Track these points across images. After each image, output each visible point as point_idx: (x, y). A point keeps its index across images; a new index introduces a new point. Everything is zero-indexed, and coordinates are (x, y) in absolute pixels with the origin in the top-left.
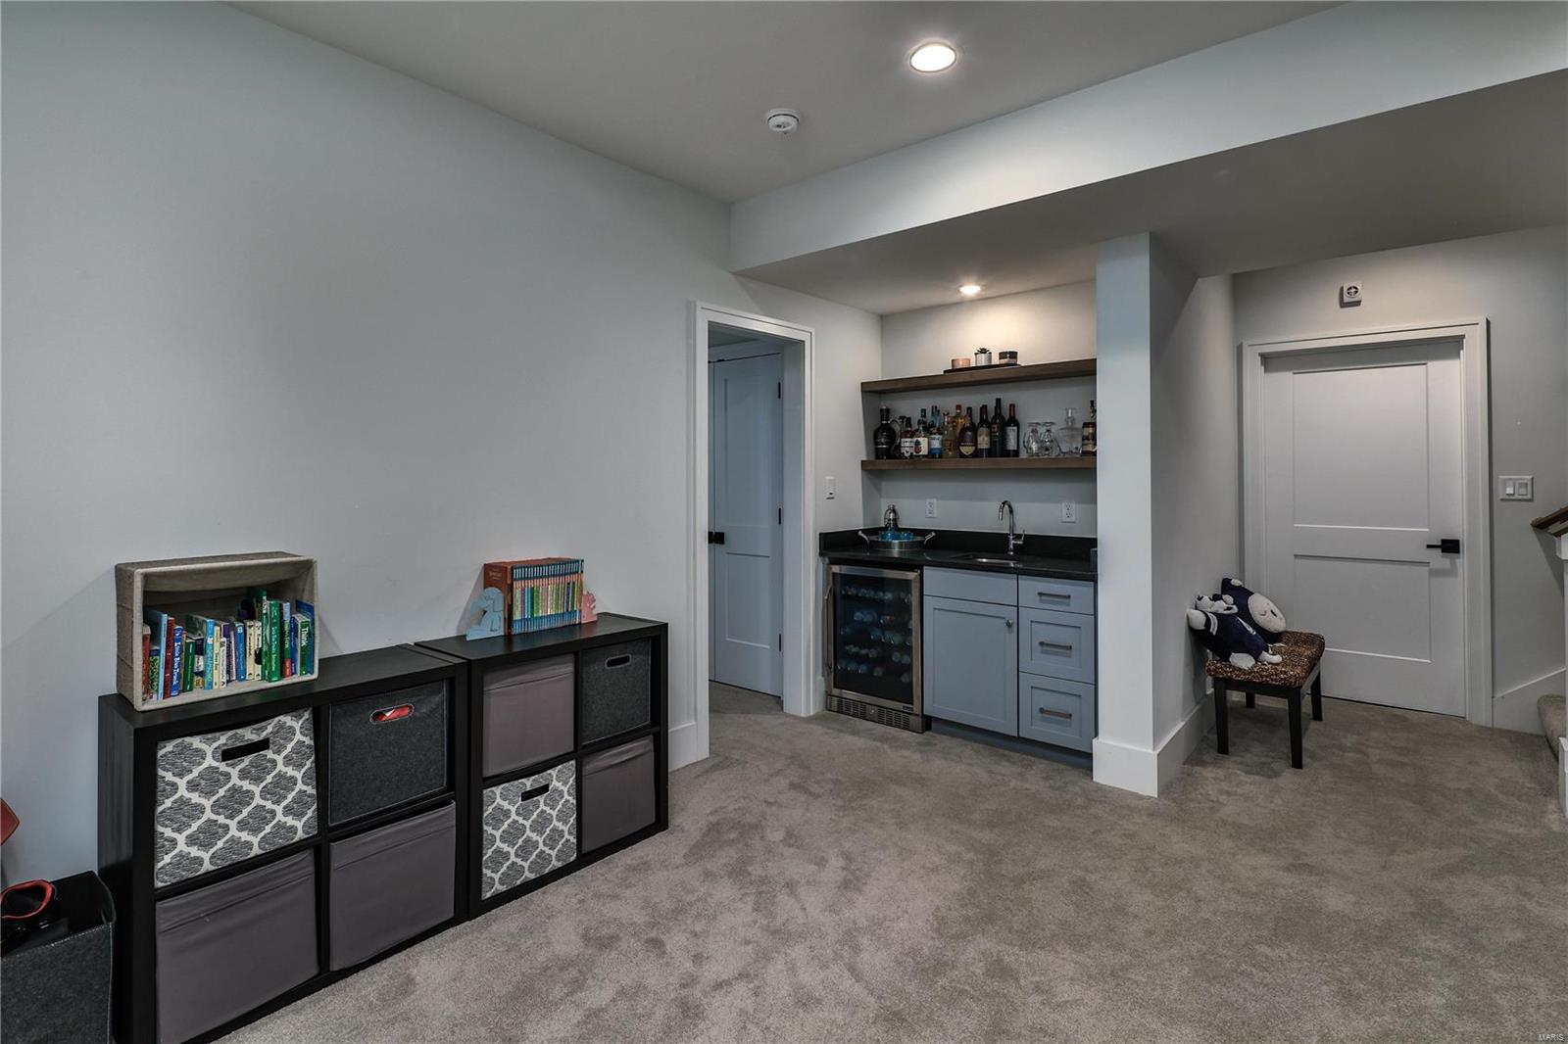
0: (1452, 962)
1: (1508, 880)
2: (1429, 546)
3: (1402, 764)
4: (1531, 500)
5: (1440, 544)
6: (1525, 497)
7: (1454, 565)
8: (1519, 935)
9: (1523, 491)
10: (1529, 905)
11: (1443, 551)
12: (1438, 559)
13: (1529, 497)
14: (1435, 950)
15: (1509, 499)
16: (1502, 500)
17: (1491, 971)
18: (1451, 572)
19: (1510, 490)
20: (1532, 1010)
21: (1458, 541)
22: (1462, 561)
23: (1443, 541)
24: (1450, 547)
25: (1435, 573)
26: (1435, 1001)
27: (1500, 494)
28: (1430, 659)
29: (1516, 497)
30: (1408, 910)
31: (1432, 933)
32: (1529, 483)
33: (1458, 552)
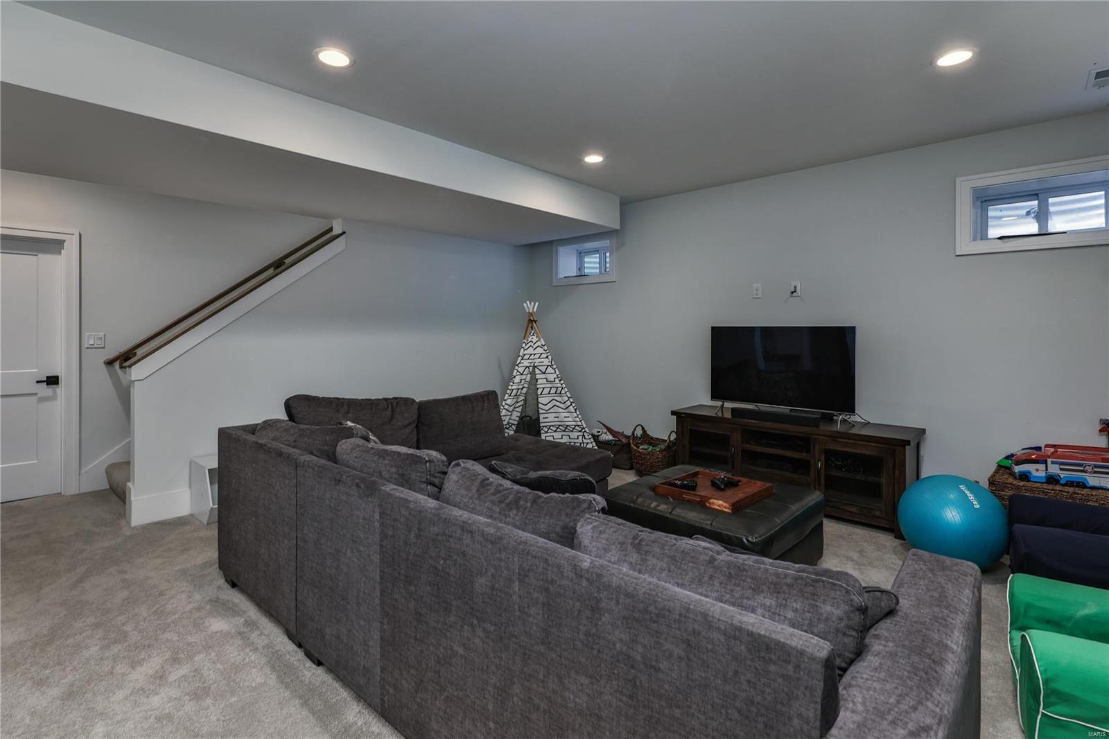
0: (97, 626)
1: (113, 570)
2: (37, 382)
3: (28, 536)
4: (104, 348)
5: (45, 379)
6: (100, 346)
7: (55, 392)
8: (126, 593)
9: (99, 342)
10: (126, 576)
11: (47, 384)
12: (45, 390)
13: (103, 346)
14: (85, 626)
15: (91, 347)
16: (87, 348)
17: (119, 618)
18: (54, 397)
19: (92, 342)
20: (142, 623)
21: (58, 377)
22: (61, 390)
23: (47, 377)
24: (53, 381)
25: (42, 400)
26: (94, 650)
27: (85, 345)
28: (37, 460)
29: (95, 346)
30: (62, 615)
31: (81, 619)
32: (103, 337)
33: (58, 384)
